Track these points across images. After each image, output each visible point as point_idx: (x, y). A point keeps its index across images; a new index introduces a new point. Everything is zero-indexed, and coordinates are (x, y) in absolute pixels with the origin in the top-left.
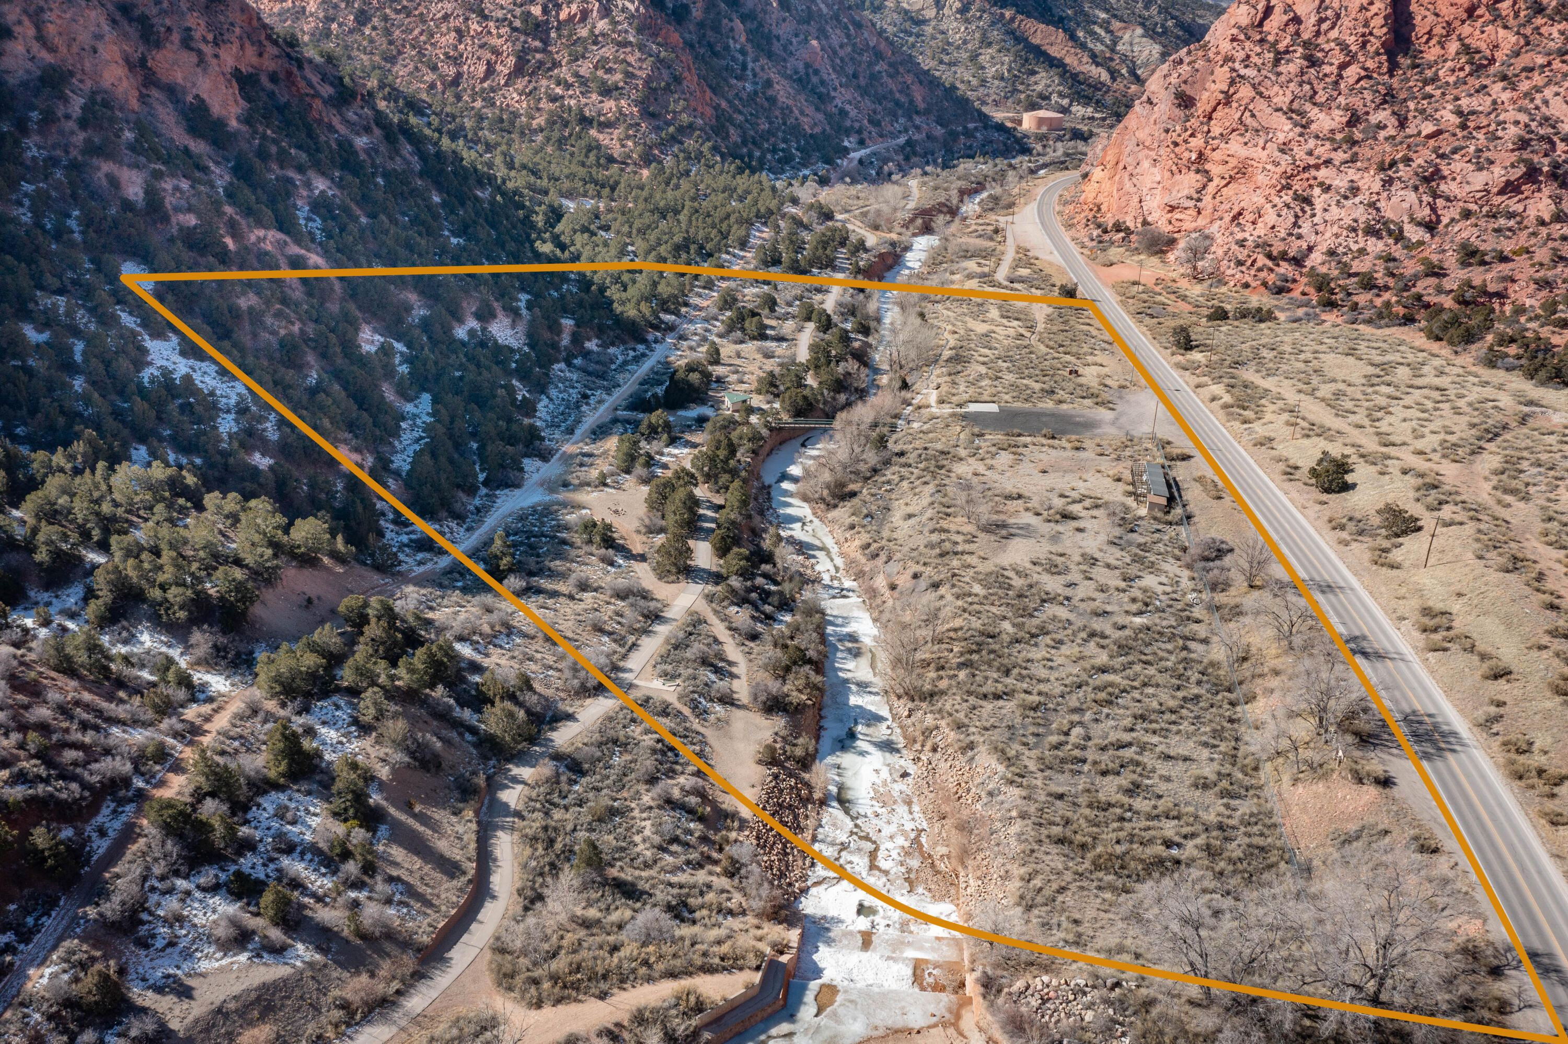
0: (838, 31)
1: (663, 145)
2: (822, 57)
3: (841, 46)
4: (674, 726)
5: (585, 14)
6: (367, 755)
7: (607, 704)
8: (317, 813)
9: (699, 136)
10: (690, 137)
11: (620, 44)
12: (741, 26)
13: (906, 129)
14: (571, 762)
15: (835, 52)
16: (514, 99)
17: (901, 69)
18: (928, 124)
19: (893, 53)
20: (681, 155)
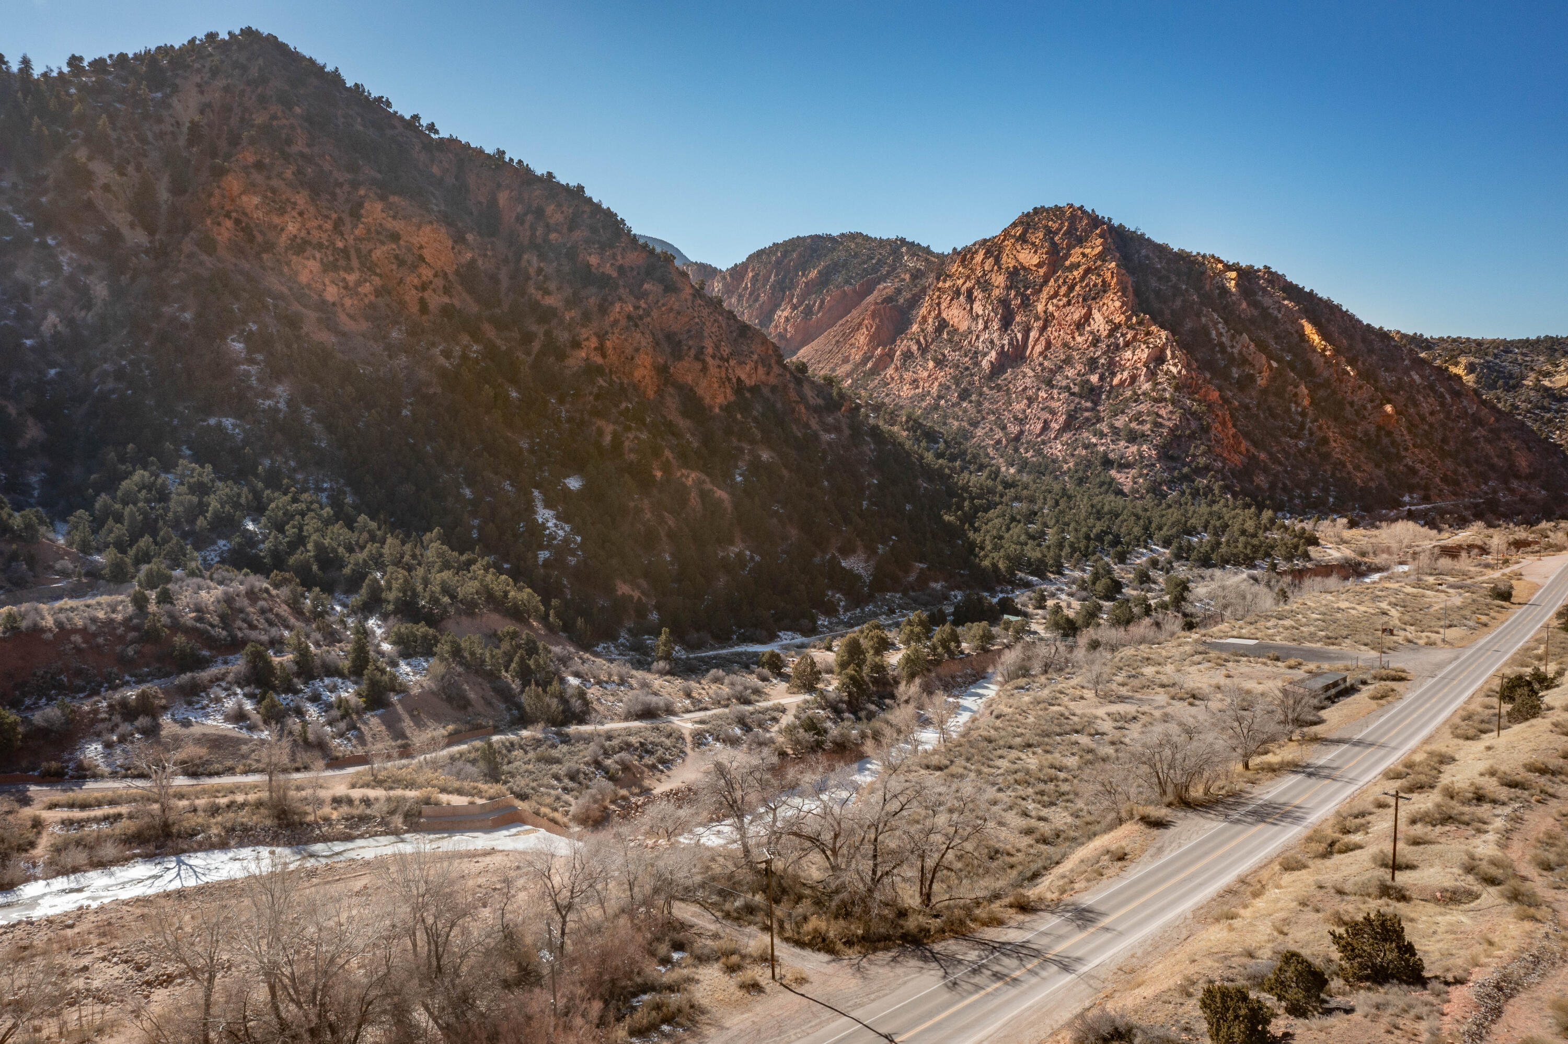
0: (1430, 400)
1: (1171, 483)
2: (1397, 421)
3: (1432, 413)
4: (668, 742)
5: (1134, 378)
6: (416, 683)
7: (637, 724)
8: (348, 692)
9: (1213, 476)
10: (1204, 477)
11: (1156, 400)
12: (1306, 391)
13: (1495, 492)
14: (566, 739)
15: (1423, 419)
16: (1057, 449)
17: (1504, 436)
18: (1527, 488)
19: (1497, 420)
20: (1188, 491)
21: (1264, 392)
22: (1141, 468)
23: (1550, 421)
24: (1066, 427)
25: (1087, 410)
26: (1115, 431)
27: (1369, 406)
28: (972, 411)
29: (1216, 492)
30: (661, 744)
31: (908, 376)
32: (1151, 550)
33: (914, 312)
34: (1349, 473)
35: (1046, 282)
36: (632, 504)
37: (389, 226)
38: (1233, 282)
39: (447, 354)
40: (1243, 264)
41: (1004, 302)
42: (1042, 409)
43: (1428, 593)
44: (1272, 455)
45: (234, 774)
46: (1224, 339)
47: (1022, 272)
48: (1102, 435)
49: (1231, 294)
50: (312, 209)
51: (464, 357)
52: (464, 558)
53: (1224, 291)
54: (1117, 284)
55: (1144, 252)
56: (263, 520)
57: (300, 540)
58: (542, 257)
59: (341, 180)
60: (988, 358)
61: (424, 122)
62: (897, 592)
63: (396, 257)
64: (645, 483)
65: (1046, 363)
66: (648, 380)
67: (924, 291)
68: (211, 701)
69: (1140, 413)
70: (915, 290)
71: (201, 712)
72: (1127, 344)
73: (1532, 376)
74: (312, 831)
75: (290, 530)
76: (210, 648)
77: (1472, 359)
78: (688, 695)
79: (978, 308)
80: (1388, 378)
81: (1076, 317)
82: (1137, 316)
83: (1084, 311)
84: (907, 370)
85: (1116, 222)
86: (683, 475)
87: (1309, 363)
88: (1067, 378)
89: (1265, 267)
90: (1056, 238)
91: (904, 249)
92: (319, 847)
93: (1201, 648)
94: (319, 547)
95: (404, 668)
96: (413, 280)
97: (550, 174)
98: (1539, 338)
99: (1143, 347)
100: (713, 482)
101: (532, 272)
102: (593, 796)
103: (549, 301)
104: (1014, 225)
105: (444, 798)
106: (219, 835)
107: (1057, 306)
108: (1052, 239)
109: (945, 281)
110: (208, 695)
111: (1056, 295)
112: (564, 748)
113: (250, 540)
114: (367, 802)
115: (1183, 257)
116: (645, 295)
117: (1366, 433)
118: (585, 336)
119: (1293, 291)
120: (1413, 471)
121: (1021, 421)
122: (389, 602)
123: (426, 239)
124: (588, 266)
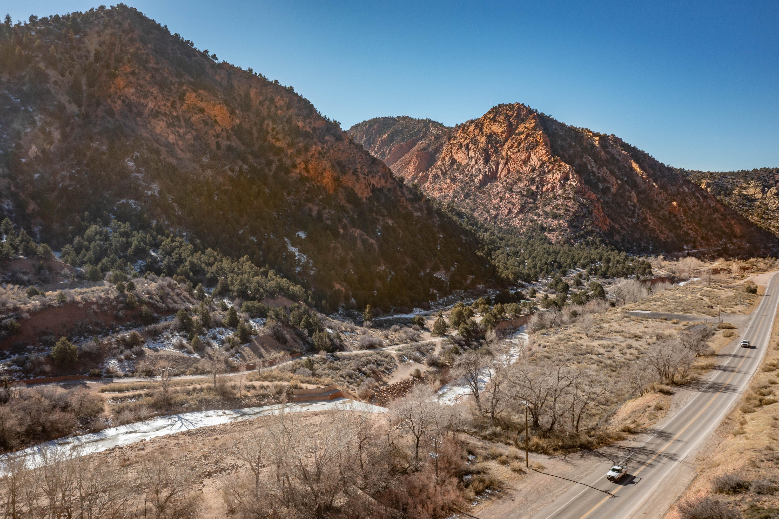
0: (693, 200)
1: (575, 239)
2: (679, 210)
3: (694, 206)
4: (387, 360)
5: (553, 188)
6: (260, 330)
7: (368, 351)
8: (231, 335)
9: (595, 236)
10: (591, 236)
11: (565, 199)
12: (635, 195)
13: (726, 244)
14: (337, 359)
15: (690, 209)
16: (517, 222)
17: (728, 217)
18: (741, 242)
19: (725, 210)
20: (584, 243)
21: (615, 195)
22: (560, 231)
23: (747, 211)
24: (521, 211)
25: (530, 203)
26: (546, 214)
27: (665, 202)
28: (471, 204)
29: (598, 243)
30: (384, 361)
31: (437, 187)
32: (577, 270)
33: (437, 155)
34: (657, 235)
35: (506, 140)
36: (332, 245)
37: (199, 105)
38: (597, 142)
39: (232, 170)
40: (602, 133)
41: (486, 150)
42: (508, 203)
43: (716, 290)
44: (620, 225)
45: (186, 375)
46: (594, 169)
47: (494, 136)
48: (539, 215)
49: (597, 148)
50: (160, 96)
51: (241, 171)
52: (262, 270)
53: (593, 146)
54: (543, 142)
55: (554, 127)
56: (160, 251)
57: (180, 261)
58: (274, 122)
59: (174, 82)
60: (478, 178)
61: (210, 54)
62: (461, 289)
63: (203, 121)
64: (336, 235)
65: (508, 180)
66: (330, 184)
67: (442, 145)
68: (165, 338)
69: (558, 205)
70: (437, 145)
71: (161, 344)
72: (549, 171)
73: (737, 189)
74: (240, 402)
75: (175, 255)
76: (158, 313)
77: (708, 181)
78: (387, 338)
79: (472, 153)
80: (673, 189)
81: (523, 157)
82: (554, 157)
83: (527, 155)
84: (436, 184)
85: (539, 112)
86: (353, 231)
87: (635, 181)
88: (520, 187)
89: (612, 135)
90: (511, 119)
91: (430, 124)
92: (246, 410)
93: (627, 315)
94: (192, 263)
95: (252, 323)
96: (212, 132)
97: (276, 81)
98: (739, 171)
99: (558, 172)
100: (367, 235)
101: (270, 130)
102: (367, 385)
103: (279, 144)
104: (489, 113)
105: (304, 386)
106: (195, 404)
107: (513, 152)
108: (509, 119)
109: (454, 140)
110: (162, 336)
111: (512, 147)
112: (339, 363)
113: (155, 260)
114: (262, 387)
115: (572, 129)
116: (326, 142)
117: (664, 216)
118: (299, 162)
119: (626, 146)
120: (687, 234)
121: (497, 209)
122: (234, 291)
123: (217, 112)
124: (298, 127)
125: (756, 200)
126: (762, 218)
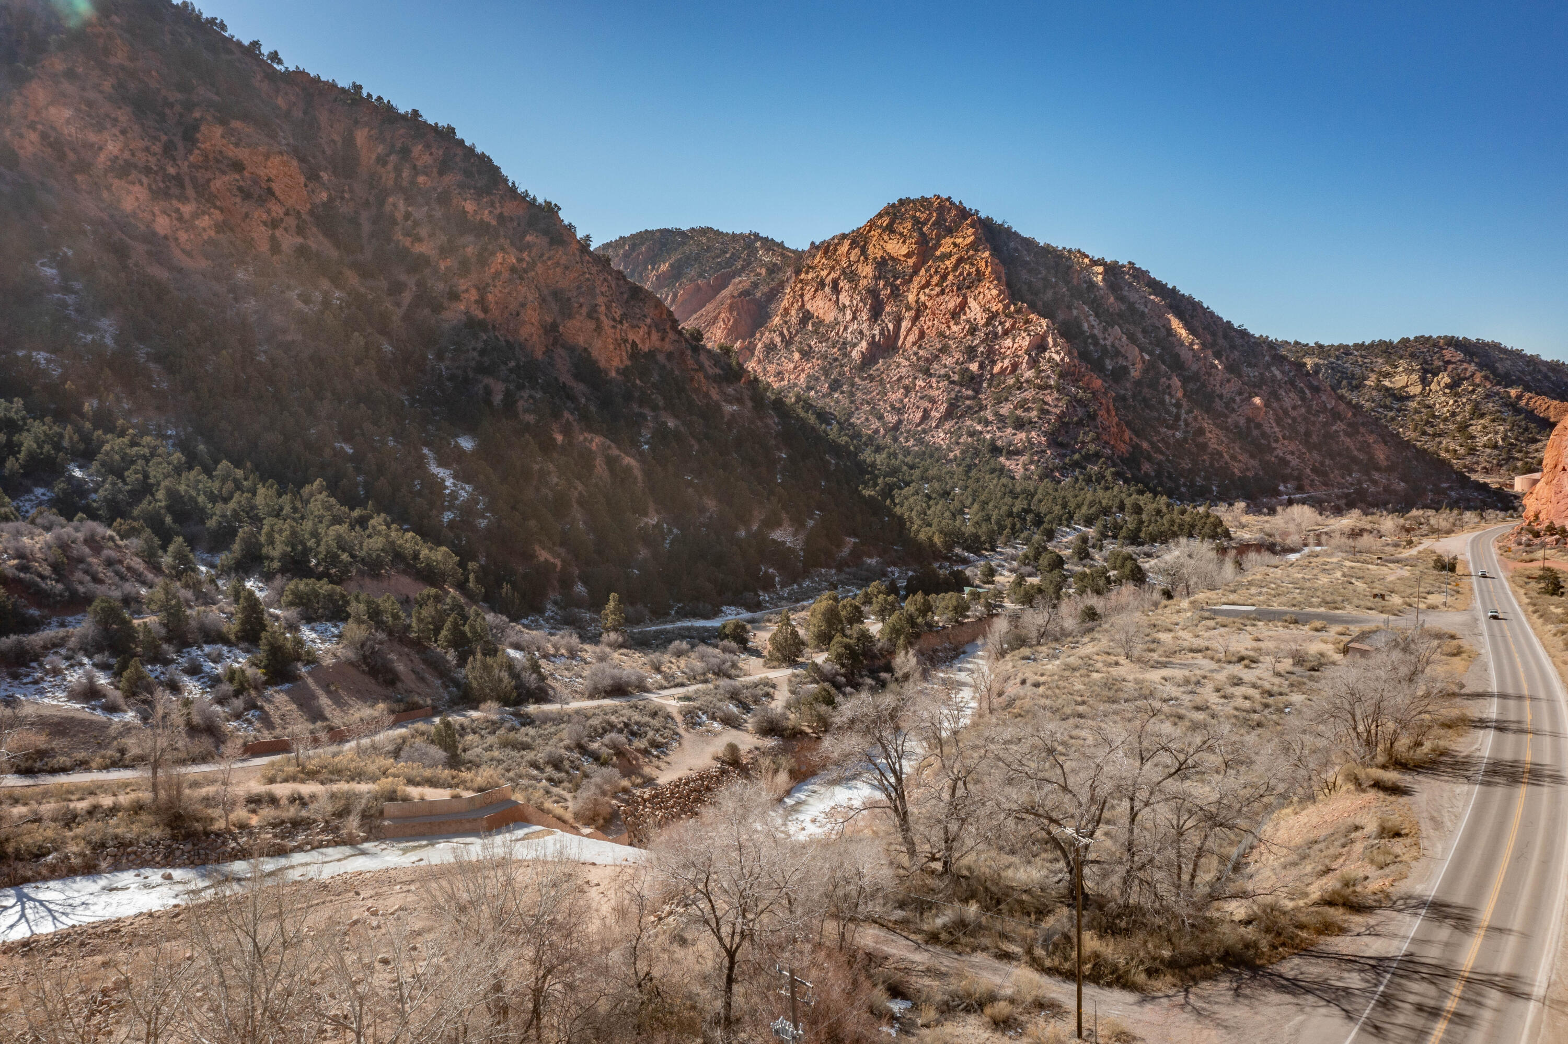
0: (1292, 395)
1: (1064, 469)
2: (1266, 413)
3: (1294, 408)
4: (655, 723)
5: (1015, 366)
6: (327, 651)
7: (608, 702)
8: (240, 661)
9: (1104, 463)
10: (1095, 464)
11: (1040, 388)
12: (1179, 384)
13: (1360, 482)
14: (528, 721)
15: (1286, 413)
16: (940, 438)
17: (1362, 430)
18: (1388, 480)
19: (1354, 415)
20: (1081, 477)
21: (1138, 383)
22: (1032, 455)
23: (1393, 419)
24: (948, 415)
25: (968, 398)
26: (1001, 419)
27: (1238, 399)
28: (845, 401)
29: (1109, 478)
30: (647, 725)
31: (771, 368)
32: (1075, 529)
33: (773, 306)
34: (1226, 463)
35: (916, 272)
36: (536, 467)
37: (230, 154)
38: (1100, 277)
39: (306, 301)
40: (1108, 260)
41: (873, 293)
42: (921, 398)
43: (1370, 566)
44: (1152, 444)
45: (88, 770)
46: (1096, 332)
47: (890, 263)
48: (987, 423)
49: (1099, 289)
50: (136, 127)
51: (326, 303)
52: (356, 513)
53: (1092, 285)
54: (991, 273)
55: (1012, 245)
56: (95, 466)
57: (146, 488)
58: (409, 200)
59: (171, 100)
60: (858, 348)
61: (265, 50)
62: (830, 567)
63: (240, 189)
64: (547, 446)
65: (921, 353)
66: (535, 338)
67: (782, 285)
68: (47, 673)
69: (1025, 401)
70: (773, 284)
71: (32, 688)
72: (1006, 333)
73: (1373, 377)
74: (224, 843)
75: (132, 476)
76: (39, 606)
77: (1317, 360)
78: (658, 670)
79: (844, 298)
80: (1252, 373)
81: (951, 305)
82: (1015, 305)
83: (959, 300)
84: (770, 362)
85: (983, 215)
86: (585, 439)
87: (1177, 356)
88: (945, 366)
89: (1130, 263)
90: (925, 229)
91: (758, 244)
92: (239, 866)
93: (1206, 614)
94: (172, 494)
95: (307, 634)
96: (259, 214)
97: (416, 113)
98: (1373, 342)
99: (1024, 334)
100: (619, 448)
101: (399, 216)
102: (599, 786)
103: (419, 248)
104: (880, 215)
105: (415, 792)
106: (82, 855)
107: (929, 296)
108: (921, 229)
109: (807, 273)
110: (41, 665)
111: (928, 284)
112: (532, 731)
113: (79, 488)
114: (299, 800)
115: (1048, 251)
116: (529, 246)
117: (1237, 426)
118: (463, 288)
119: (1157, 287)
120: (1285, 463)
121: (899, 411)
122: (272, 560)
123: (275, 172)
124: (465, 212)
125: (1409, 398)
126: (1424, 433)
